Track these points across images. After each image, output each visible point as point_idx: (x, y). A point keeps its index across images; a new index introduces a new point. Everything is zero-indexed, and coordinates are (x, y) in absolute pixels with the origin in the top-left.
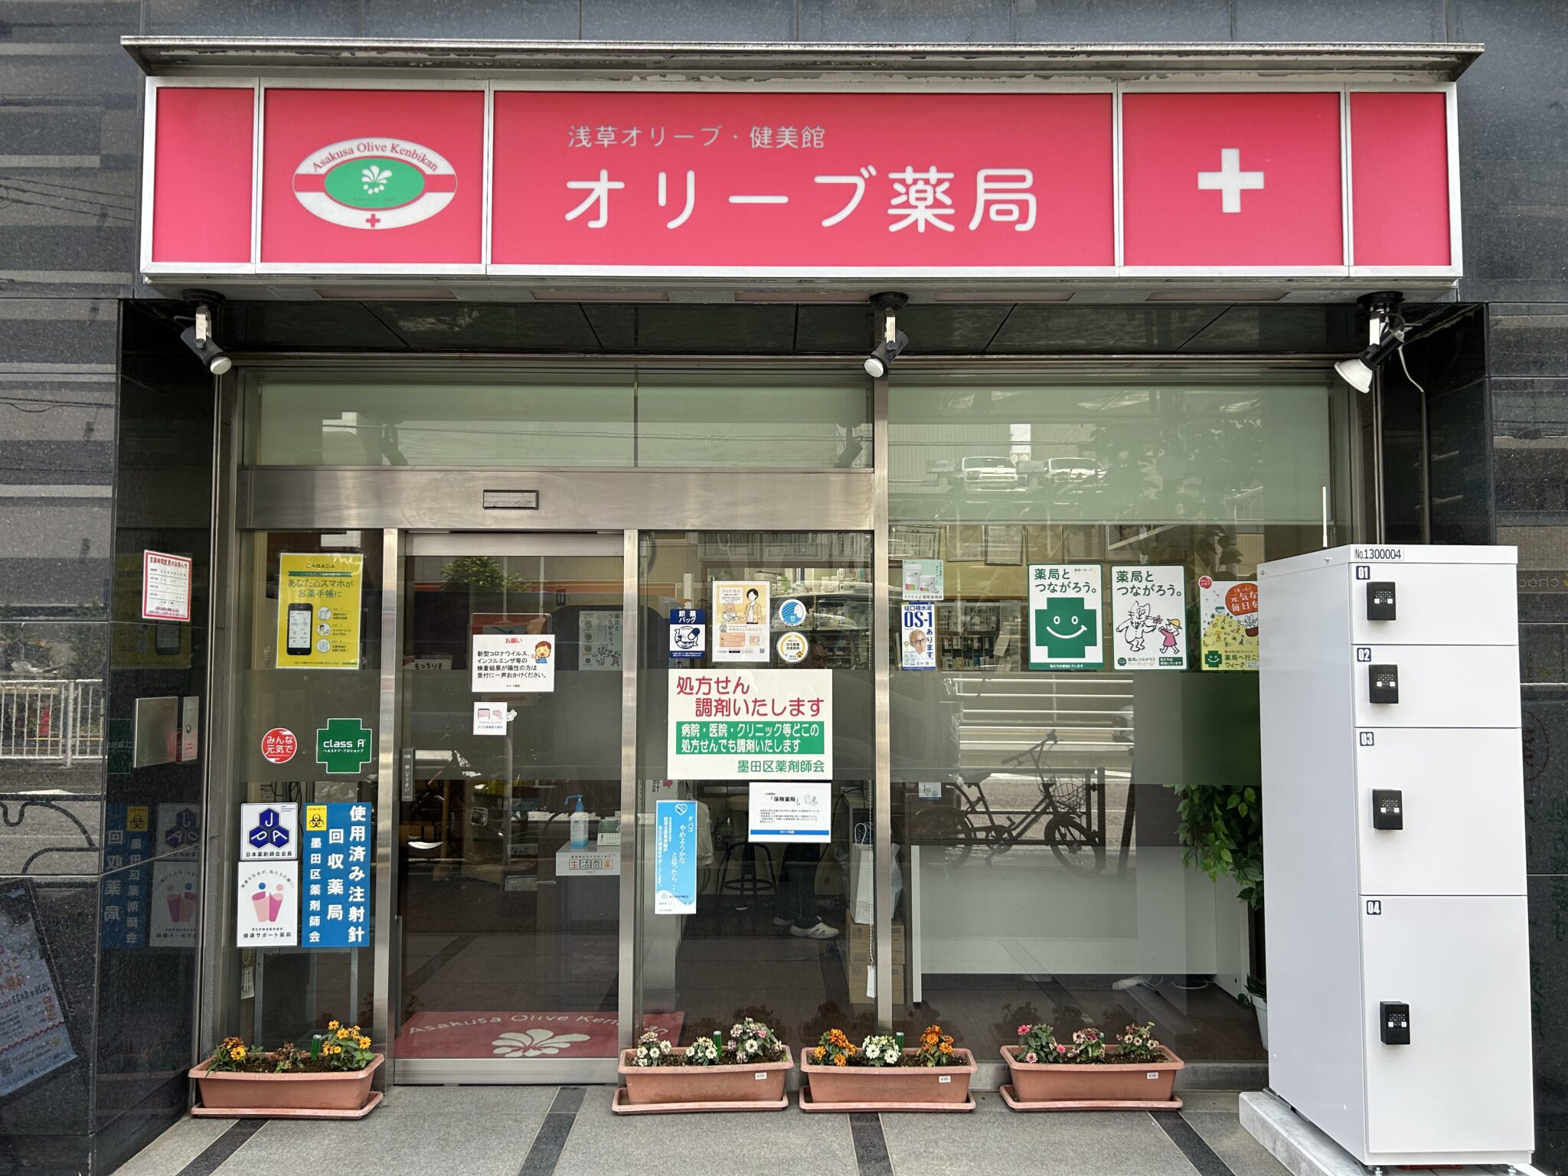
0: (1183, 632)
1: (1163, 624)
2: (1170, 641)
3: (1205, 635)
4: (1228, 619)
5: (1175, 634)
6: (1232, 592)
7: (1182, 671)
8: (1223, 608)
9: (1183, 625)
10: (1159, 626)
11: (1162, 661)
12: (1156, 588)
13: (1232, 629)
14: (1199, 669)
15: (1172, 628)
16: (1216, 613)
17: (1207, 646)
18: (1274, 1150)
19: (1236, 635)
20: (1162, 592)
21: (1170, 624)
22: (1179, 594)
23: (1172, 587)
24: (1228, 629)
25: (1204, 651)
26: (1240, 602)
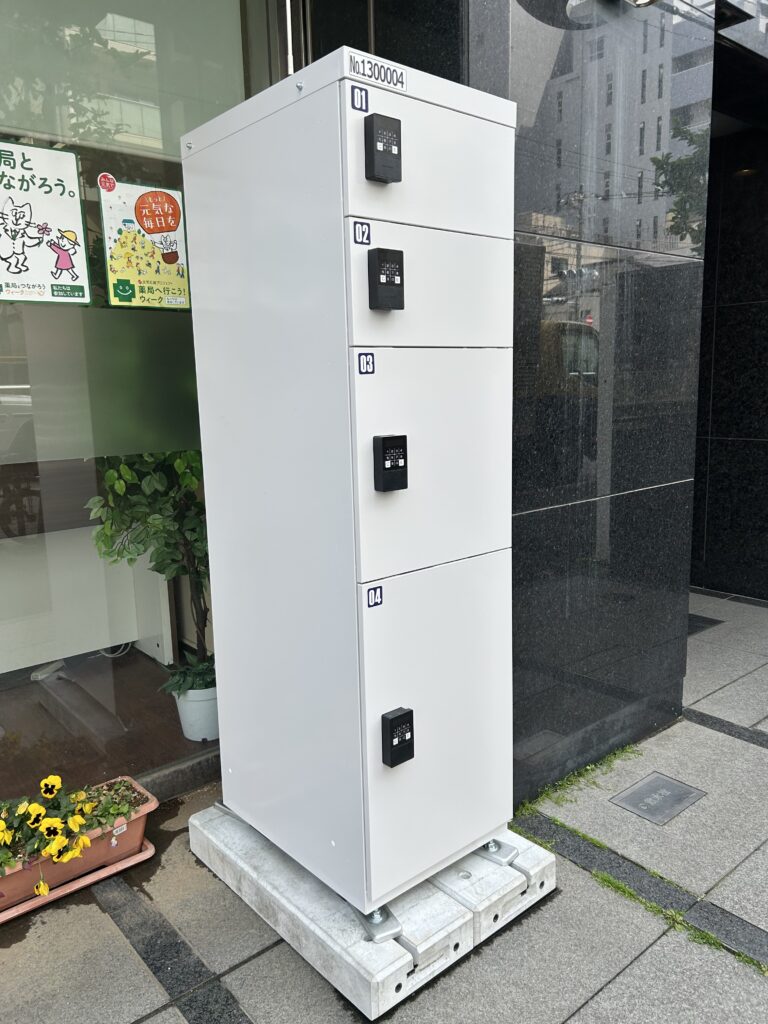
0: (81, 251)
1: (54, 235)
2: (64, 263)
3: (111, 257)
4: (139, 237)
5: (71, 252)
6: (142, 198)
7: (85, 306)
8: (131, 221)
9: (81, 240)
10: (46, 238)
11: (57, 289)
12: (39, 182)
13: (146, 251)
14: (106, 304)
15: (64, 242)
16: (123, 228)
17: (114, 271)
18: (240, 890)
19: (151, 261)
20: (48, 189)
21: (63, 237)
22: (72, 194)
23: (60, 183)
24: (140, 252)
25: (112, 279)
26: (153, 215)
